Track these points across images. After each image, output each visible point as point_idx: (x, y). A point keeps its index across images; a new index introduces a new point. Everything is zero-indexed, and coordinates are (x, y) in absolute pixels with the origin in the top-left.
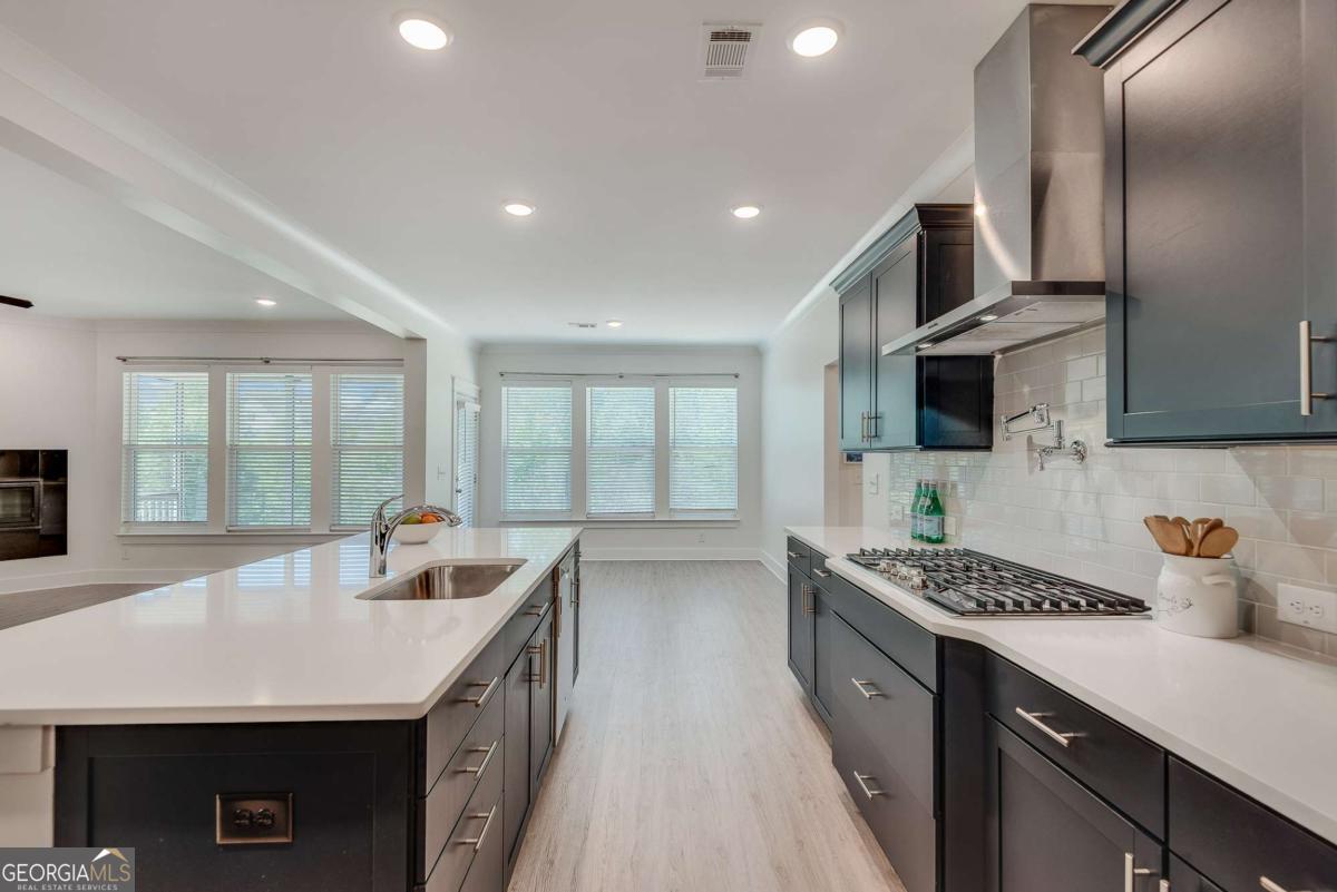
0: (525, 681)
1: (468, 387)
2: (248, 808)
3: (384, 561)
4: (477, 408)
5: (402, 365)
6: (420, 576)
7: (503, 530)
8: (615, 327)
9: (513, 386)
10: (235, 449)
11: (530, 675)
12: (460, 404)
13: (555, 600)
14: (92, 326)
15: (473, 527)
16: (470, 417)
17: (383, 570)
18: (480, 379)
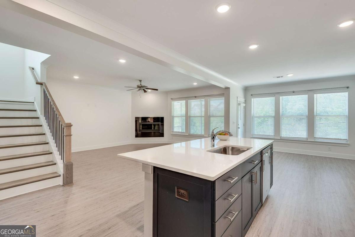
0: (250, 182)
1: (242, 99)
2: (182, 191)
3: (214, 144)
4: (244, 105)
5: (224, 95)
6: (223, 148)
7: (252, 139)
8: (290, 76)
9: (255, 98)
10: (190, 117)
11: (252, 181)
12: (239, 104)
13: (262, 161)
14: (167, 93)
15: (243, 138)
16: (242, 108)
17: (214, 146)
18: (245, 97)
